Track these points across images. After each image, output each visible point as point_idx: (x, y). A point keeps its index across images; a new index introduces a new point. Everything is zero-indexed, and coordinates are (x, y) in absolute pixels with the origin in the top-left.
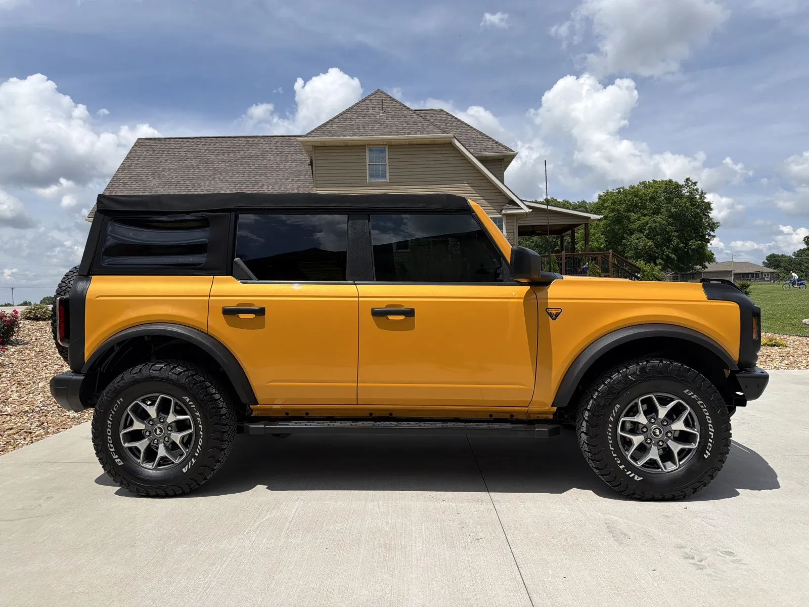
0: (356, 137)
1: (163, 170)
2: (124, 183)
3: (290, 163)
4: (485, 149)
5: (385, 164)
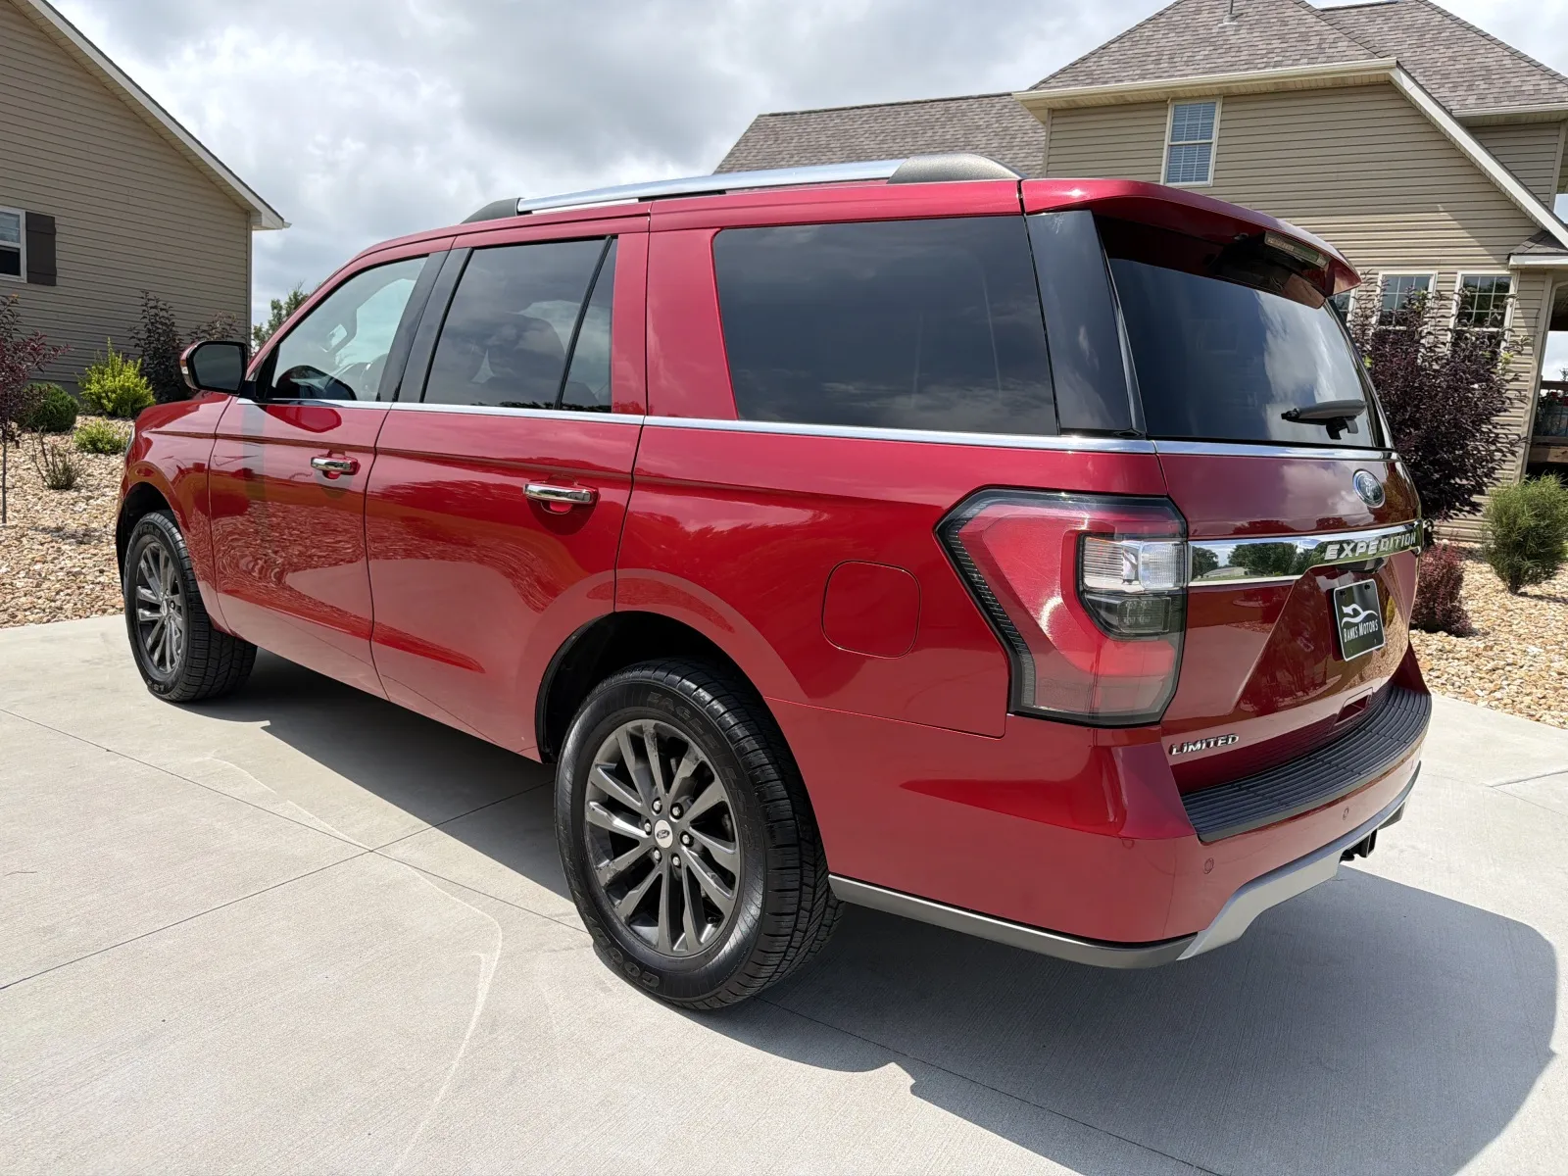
0: (1146, 82)
4: (1513, 94)
5: (1211, 143)
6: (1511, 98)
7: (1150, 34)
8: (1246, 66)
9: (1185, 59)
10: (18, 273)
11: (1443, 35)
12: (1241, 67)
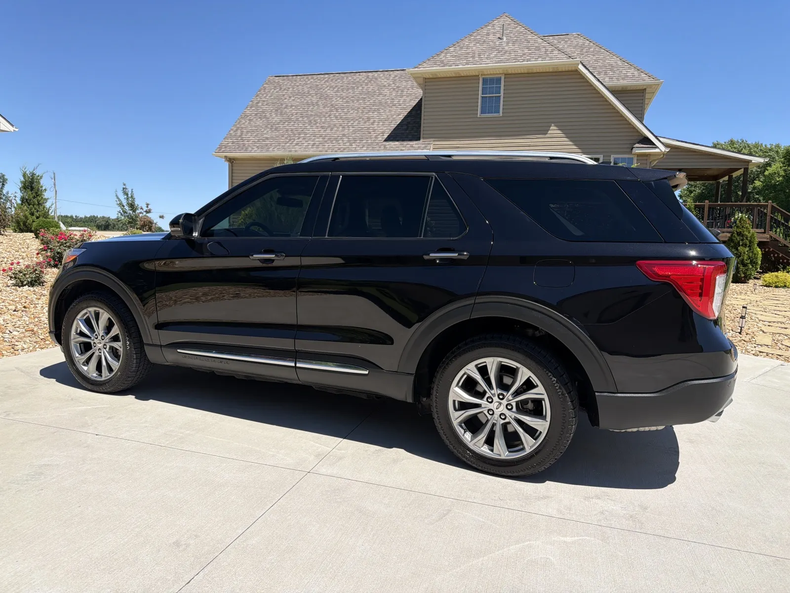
0: (469, 66)
1: (286, 107)
2: (250, 120)
3: (404, 97)
4: (623, 77)
5: (500, 96)
6: (623, 79)
7: (468, 44)
8: (514, 61)
9: (486, 56)
11: (591, 50)
12: (512, 61)
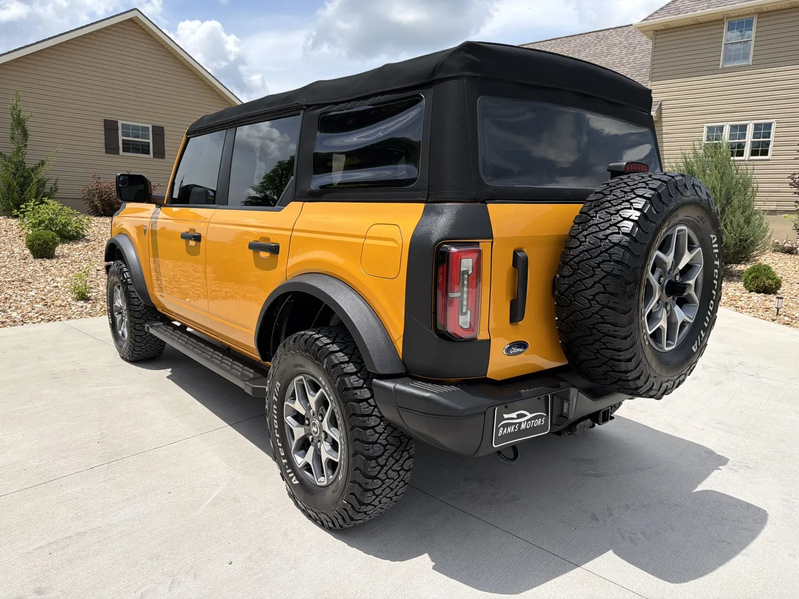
0: (710, 10)
5: (750, 41)
10: (148, 153)
